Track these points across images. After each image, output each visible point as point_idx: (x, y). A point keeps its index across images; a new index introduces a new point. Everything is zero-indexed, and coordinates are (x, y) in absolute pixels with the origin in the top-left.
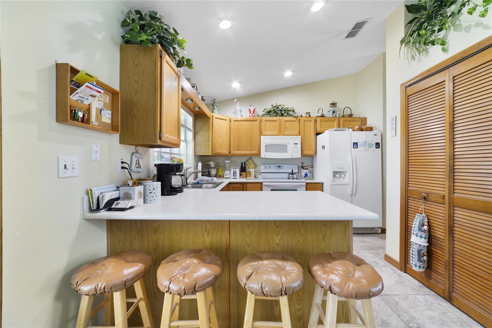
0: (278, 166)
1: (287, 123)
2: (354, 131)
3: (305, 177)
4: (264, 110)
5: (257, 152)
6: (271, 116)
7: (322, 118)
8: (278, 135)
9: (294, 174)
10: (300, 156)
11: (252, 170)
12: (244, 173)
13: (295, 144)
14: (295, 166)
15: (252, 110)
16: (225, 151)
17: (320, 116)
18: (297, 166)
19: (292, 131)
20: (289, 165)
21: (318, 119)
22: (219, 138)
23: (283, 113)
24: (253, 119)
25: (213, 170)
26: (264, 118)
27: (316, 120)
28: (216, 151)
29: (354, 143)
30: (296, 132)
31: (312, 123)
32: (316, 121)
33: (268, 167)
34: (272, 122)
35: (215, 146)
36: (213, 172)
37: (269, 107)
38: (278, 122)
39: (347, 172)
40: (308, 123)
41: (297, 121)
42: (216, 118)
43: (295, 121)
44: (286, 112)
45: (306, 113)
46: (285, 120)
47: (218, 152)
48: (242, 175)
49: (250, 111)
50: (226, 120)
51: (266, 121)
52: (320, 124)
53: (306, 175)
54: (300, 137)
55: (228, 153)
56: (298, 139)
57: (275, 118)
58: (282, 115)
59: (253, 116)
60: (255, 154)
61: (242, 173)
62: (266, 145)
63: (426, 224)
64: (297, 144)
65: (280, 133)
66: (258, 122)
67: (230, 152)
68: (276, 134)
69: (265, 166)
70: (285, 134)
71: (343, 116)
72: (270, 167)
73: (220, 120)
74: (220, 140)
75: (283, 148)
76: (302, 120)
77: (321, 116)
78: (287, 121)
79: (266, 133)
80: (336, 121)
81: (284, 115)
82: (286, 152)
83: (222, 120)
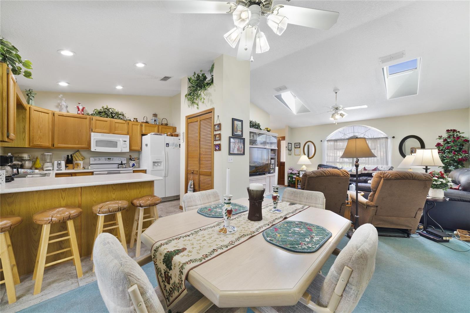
0: (108, 159)
1: (117, 124)
2: (167, 136)
3: (132, 166)
4: (95, 110)
5: (86, 146)
6: (101, 117)
7: (147, 124)
8: (109, 133)
9: (123, 165)
10: (128, 151)
11: (81, 162)
12: (70, 165)
13: (124, 141)
14: (124, 158)
15: (81, 108)
16: (47, 144)
17: (145, 122)
18: (126, 158)
19: (122, 131)
20: (119, 158)
21: (144, 124)
22: (39, 131)
23: (113, 115)
24: (82, 117)
26: (94, 117)
27: (142, 124)
28: (34, 143)
29: (167, 144)
30: (126, 132)
31: (139, 127)
32: (141, 126)
33: (98, 159)
34: (103, 122)
35: (33, 138)
36: (28, 164)
37: (99, 108)
38: (108, 122)
39: (162, 162)
40: (136, 126)
41: (126, 124)
42: (35, 110)
44: (117, 115)
45: (134, 118)
46: (115, 121)
47: (37, 144)
48: (68, 166)
49: (78, 108)
50: (48, 113)
51: (96, 120)
52: (145, 128)
53: (134, 165)
54: (128, 136)
55: (50, 146)
56: (127, 138)
57: (106, 119)
58: (113, 117)
59: (82, 114)
61: (67, 165)
62: (96, 141)
64: (126, 141)
65: (111, 131)
66: (88, 120)
67: (53, 145)
69: (95, 158)
70: (115, 133)
71: (161, 124)
73: (40, 113)
74: (41, 132)
75: (114, 144)
76: (130, 123)
77: (146, 122)
78: (118, 123)
79: (97, 130)
80: (156, 128)
81: (115, 118)
82: (116, 147)
83: (42, 113)
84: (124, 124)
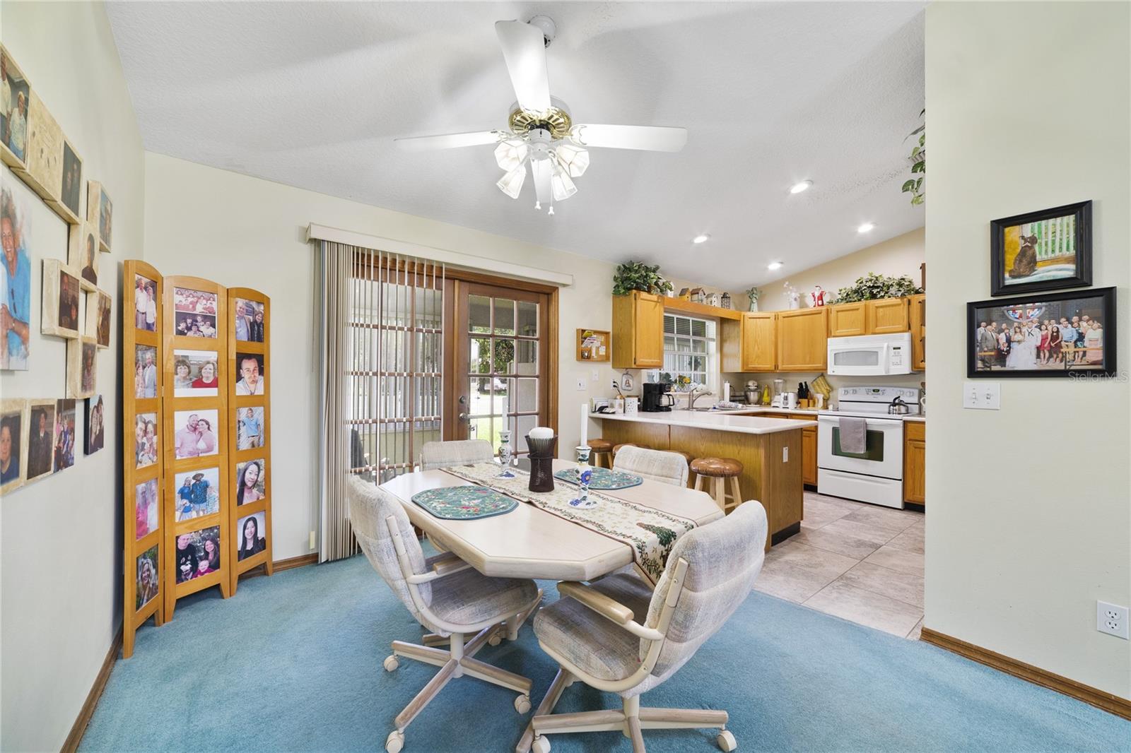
0: (874, 391)
1: (881, 310)
4: (841, 290)
5: (821, 365)
6: (851, 302)
8: (864, 335)
10: (908, 371)
11: (820, 397)
12: (804, 400)
13: (894, 349)
15: (817, 294)
16: (768, 365)
18: (916, 391)
19: (893, 325)
20: (899, 389)
22: (756, 347)
23: (875, 291)
25: (752, 393)
26: (835, 308)
28: (750, 366)
30: (903, 325)
33: (851, 392)
34: (851, 312)
35: (748, 358)
36: (753, 396)
37: (851, 285)
38: (862, 311)
41: (903, 305)
42: (750, 318)
43: (899, 305)
44: (885, 288)
46: (876, 305)
47: (754, 367)
48: (800, 403)
49: (814, 296)
50: (769, 318)
51: (838, 312)
54: (907, 336)
55: (773, 368)
56: (904, 340)
57: (857, 304)
58: (873, 296)
60: (819, 368)
61: (800, 400)
62: (835, 354)
64: (899, 348)
65: (867, 328)
66: (824, 314)
67: (776, 367)
68: (859, 332)
69: (854, 388)
70: (877, 332)
72: (854, 392)
73: (758, 320)
74: (758, 348)
75: (870, 356)
76: (916, 300)
78: (882, 307)
79: (838, 332)
81: (879, 296)
82: (876, 363)
83: (761, 320)
84: (897, 307)
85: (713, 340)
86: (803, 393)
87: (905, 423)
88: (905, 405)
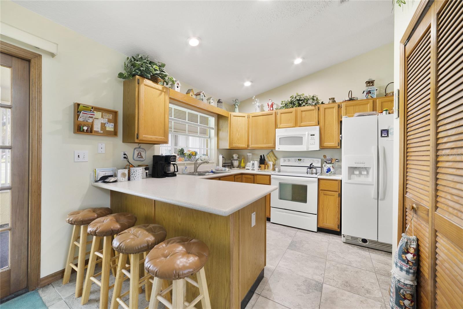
0: (298, 160)
1: (304, 113)
2: (389, 113)
3: (327, 172)
4: (282, 102)
5: (272, 145)
6: (288, 108)
7: (351, 102)
8: (295, 127)
10: (318, 148)
11: (271, 163)
12: (262, 165)
13: (311, 135)
14: (313, 159)
15: (270, 104)
16: (243, 145)
17: (347, 100)
18: (320, 160)
19: (310, 122)
21: (343, 105)
22: (237, 134)
23: (300, 102)
25: (235, 161)
26: (279, 111)
27: (340, 105)
28: (233, 145)
29: (382, 131)
30: (315, 121)
31: (335, 110)
32: (339, 107)
33: (287, 160)
34: (288, 114)
35: (232, 140)
36: (236, 163)
37: (288, 99)
38: (294, 113)
39: (371, 168)
40: (330, 110)
41: (315, 110)
42: (234, 116)
43: (313, 110)
44: (305, 101)
45: (330, 99)
46: (302, 110)
47: (235, 146)
48: (260, 167)
49: (268, 105)
50: (244, 117)
51: (281, 114)
52: (346, 109)
53: (329, 170)
54: (318, 127)
56: (316, 130)
57: (291, 110)
58: (300, 105)
59: (271, 110)
60: (271, 147)
62: (280, 138)
63: (412, 251)
64: (314, 135)
65: (296, 124)
66: (274, 115)
67: (248, 146)
68: (292, 126)
69: (289, 158)
70: (302, 125)
71: (385, 96)
72: (289, 161)
73: (238, 117)
74: (239, 135)
75: (298, 140)
76: (322, 107)
77: (350, 100)
78: (304, 111)
79: (282, 126)
80: (369, 104)
81: (302, 105)
82: (302, 144)
83: (240, 117)
84: (312, 111)
85: (213, 128)
86: (262, 161)
87: (319, 179)
88: (315, 168)
